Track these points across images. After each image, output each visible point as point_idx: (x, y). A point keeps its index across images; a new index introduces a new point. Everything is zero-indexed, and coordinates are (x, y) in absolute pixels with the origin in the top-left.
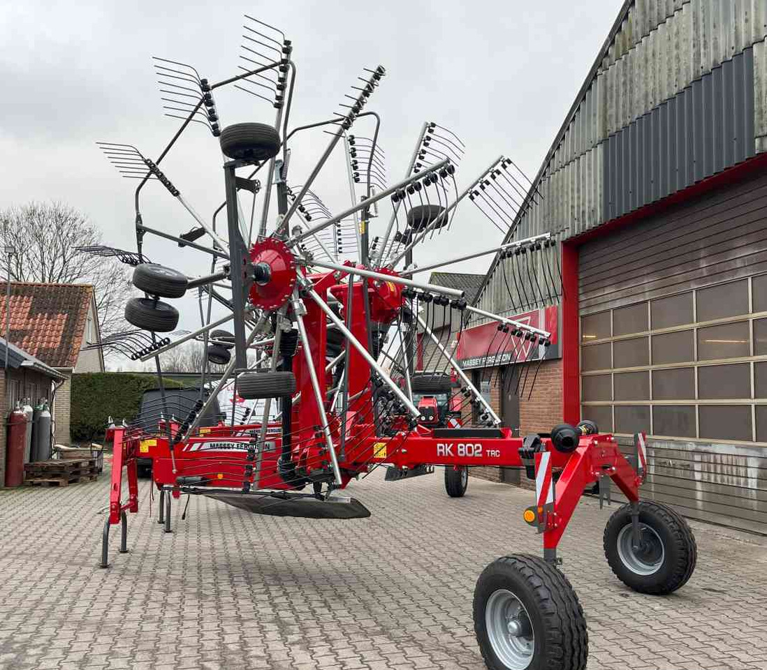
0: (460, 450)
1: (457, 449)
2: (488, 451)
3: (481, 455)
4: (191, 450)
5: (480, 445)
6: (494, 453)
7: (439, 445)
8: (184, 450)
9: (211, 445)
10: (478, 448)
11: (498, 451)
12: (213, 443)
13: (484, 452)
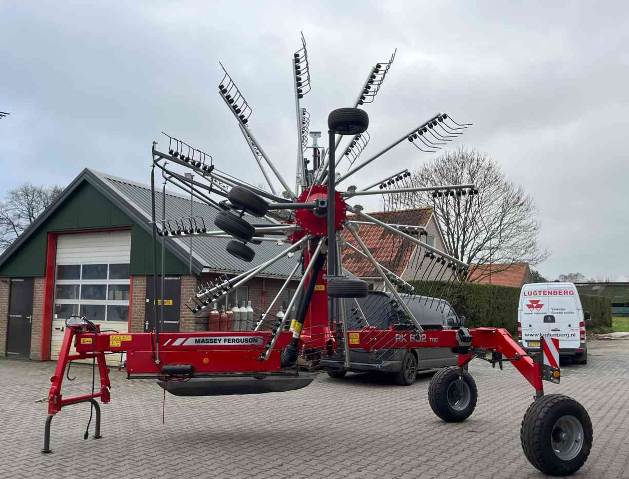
0: (411, 338)
1: (410, 338)
2: (431, 338)
3: (425, 341)
4: (174, 344)
5: (425, 335)
6: (435, 339)
7: (397, 335)
8: (165, 344)
9: (196, 340)
10: (424, 337)
11: (437, 338)
12: (198, 338)
13: (427, 339)
